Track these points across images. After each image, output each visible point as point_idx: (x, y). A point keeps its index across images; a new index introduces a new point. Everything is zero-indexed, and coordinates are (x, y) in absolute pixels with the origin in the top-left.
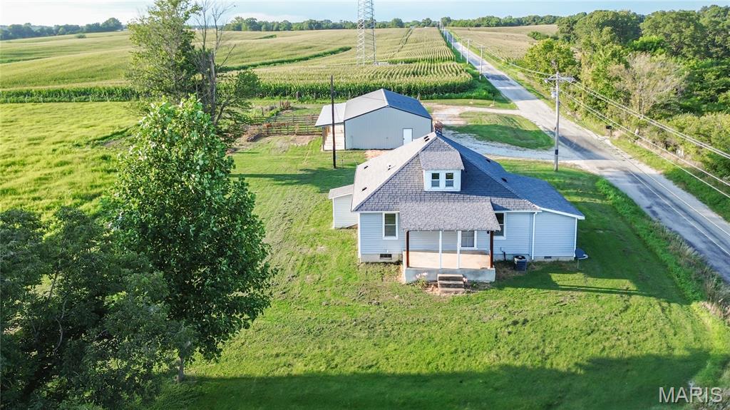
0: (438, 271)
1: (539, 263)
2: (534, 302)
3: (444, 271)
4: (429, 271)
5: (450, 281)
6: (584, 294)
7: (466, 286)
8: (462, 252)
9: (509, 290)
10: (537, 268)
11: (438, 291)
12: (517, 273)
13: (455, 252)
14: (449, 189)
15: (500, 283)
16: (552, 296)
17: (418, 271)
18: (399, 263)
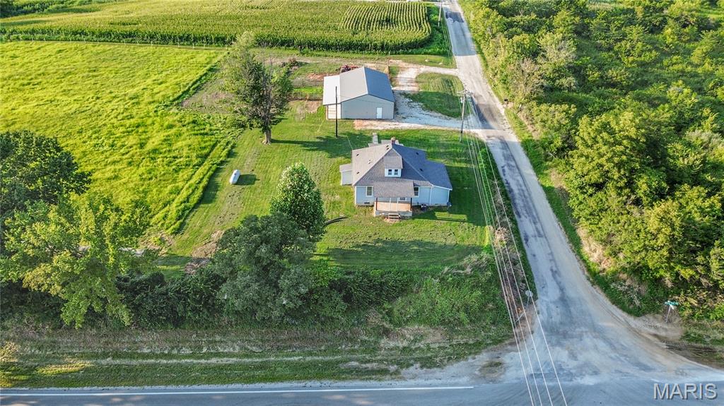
0: (389, 212)
1: (432, 207)
2: (426, 224)
3: (391, 212)
4: (384, 212)
5: (393, 216)
6: (445, 222)
7: (400, 218)
8: (399, 202)
9: (417, 220)
10: (431, 209)
11: (388, 220)
12: (422, 212)
13: (396, 202)
14: (396, 176)
15: (414, 217)
16: (433, 222)
17: (381, 212)
18: (373, 206)
